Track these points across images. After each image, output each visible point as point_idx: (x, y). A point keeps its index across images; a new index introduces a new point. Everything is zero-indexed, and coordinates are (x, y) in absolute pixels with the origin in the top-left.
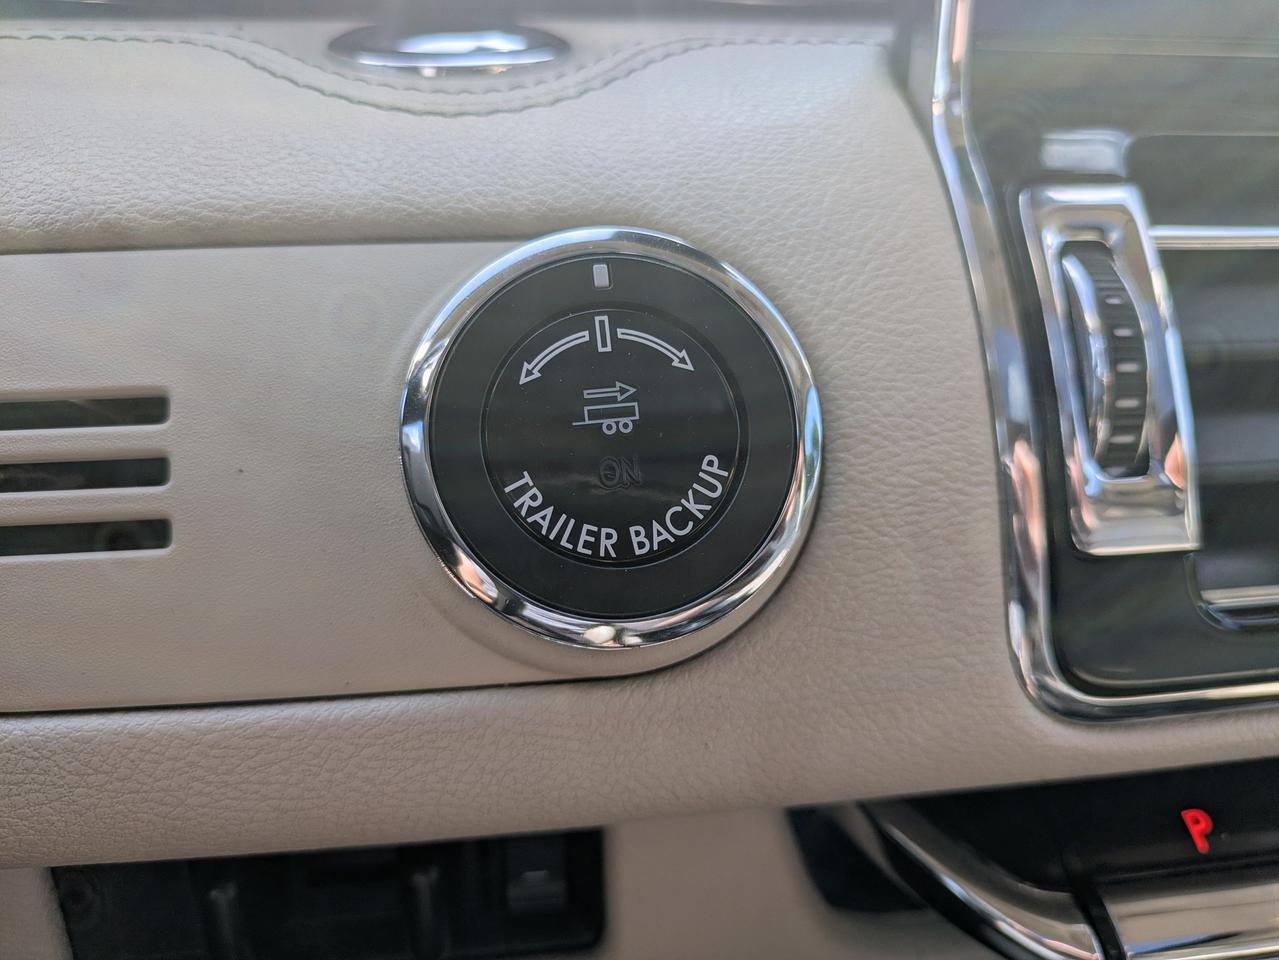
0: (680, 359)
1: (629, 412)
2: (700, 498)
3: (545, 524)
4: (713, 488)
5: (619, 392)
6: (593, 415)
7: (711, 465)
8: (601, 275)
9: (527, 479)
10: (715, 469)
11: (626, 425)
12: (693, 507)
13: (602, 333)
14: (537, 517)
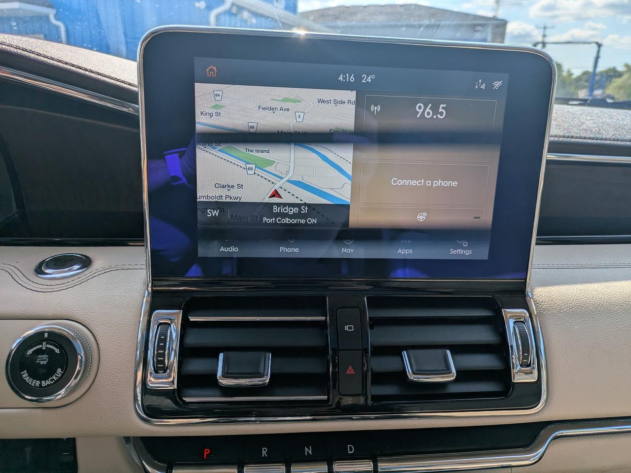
0: (57, 351)
1: (46, 360)
2: (56, 376)
3: (27, 380)
4: (59, 375)
5: (45, 356)
6: (39, 360)
7: (59, 370)
8: (46, 335)
9: (25, 371)
10: (60, 371)
11: (45, 362)
12: (55, 378)
13: (44, 346)
14: (26, 379)
